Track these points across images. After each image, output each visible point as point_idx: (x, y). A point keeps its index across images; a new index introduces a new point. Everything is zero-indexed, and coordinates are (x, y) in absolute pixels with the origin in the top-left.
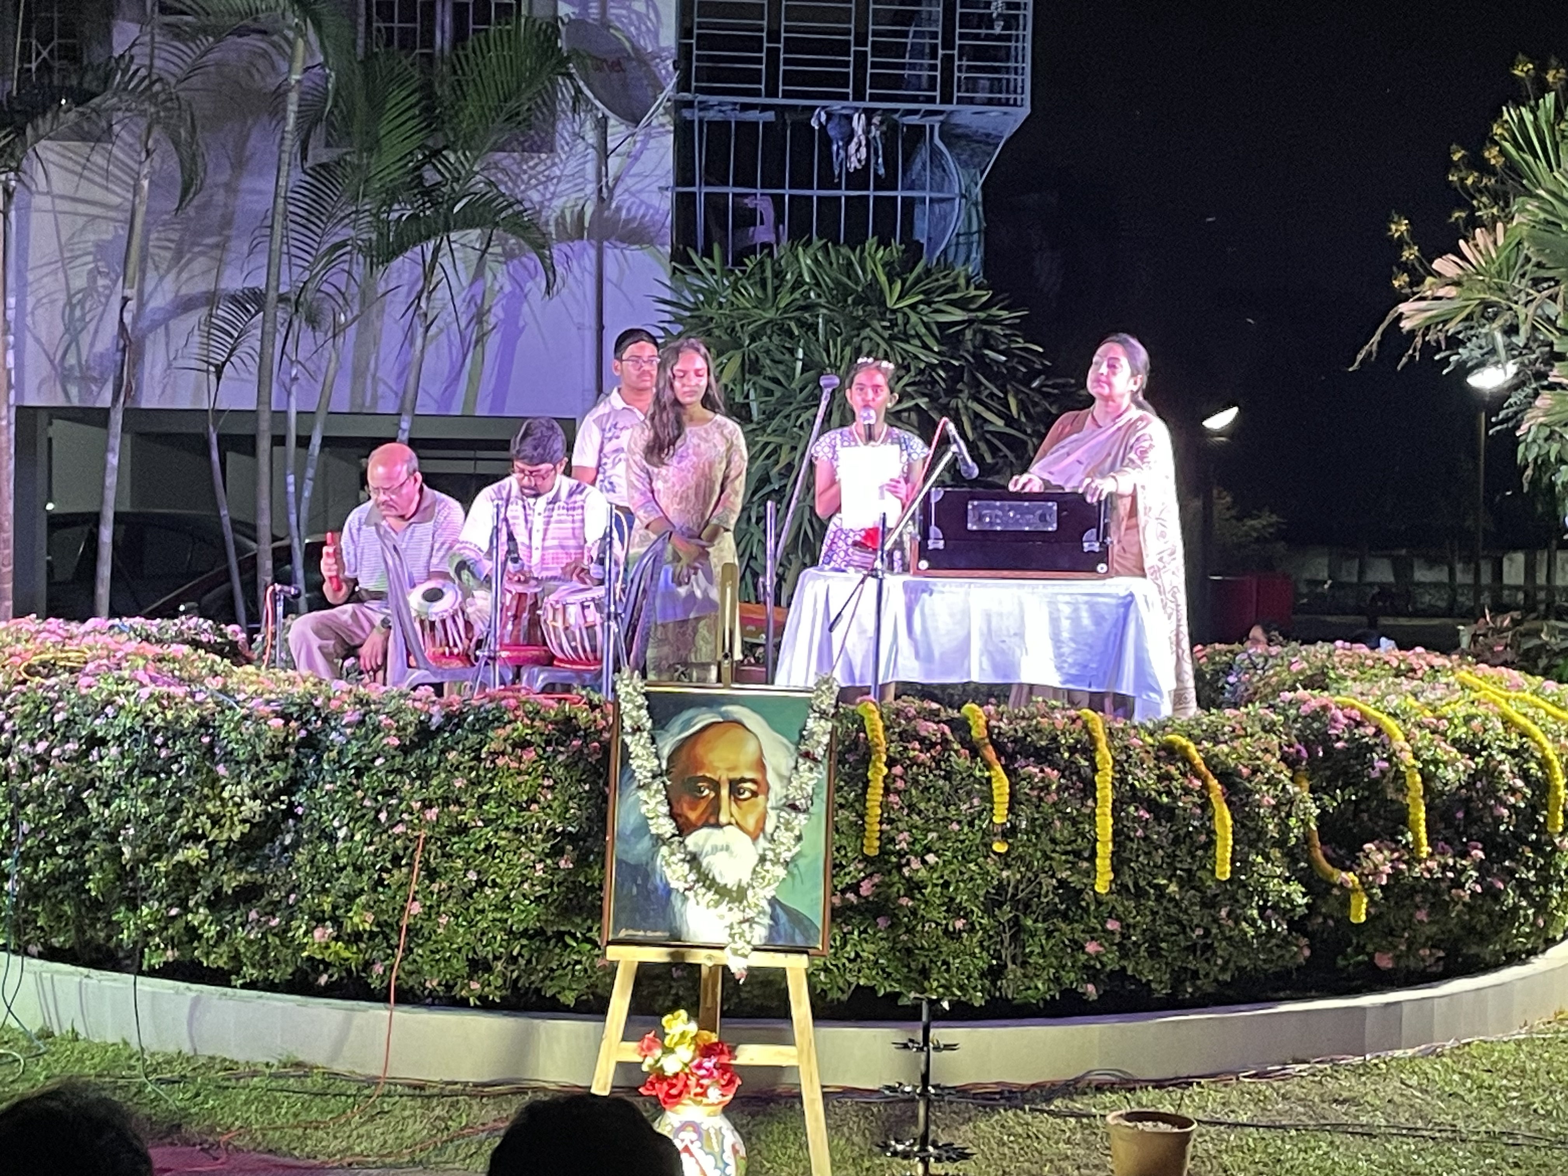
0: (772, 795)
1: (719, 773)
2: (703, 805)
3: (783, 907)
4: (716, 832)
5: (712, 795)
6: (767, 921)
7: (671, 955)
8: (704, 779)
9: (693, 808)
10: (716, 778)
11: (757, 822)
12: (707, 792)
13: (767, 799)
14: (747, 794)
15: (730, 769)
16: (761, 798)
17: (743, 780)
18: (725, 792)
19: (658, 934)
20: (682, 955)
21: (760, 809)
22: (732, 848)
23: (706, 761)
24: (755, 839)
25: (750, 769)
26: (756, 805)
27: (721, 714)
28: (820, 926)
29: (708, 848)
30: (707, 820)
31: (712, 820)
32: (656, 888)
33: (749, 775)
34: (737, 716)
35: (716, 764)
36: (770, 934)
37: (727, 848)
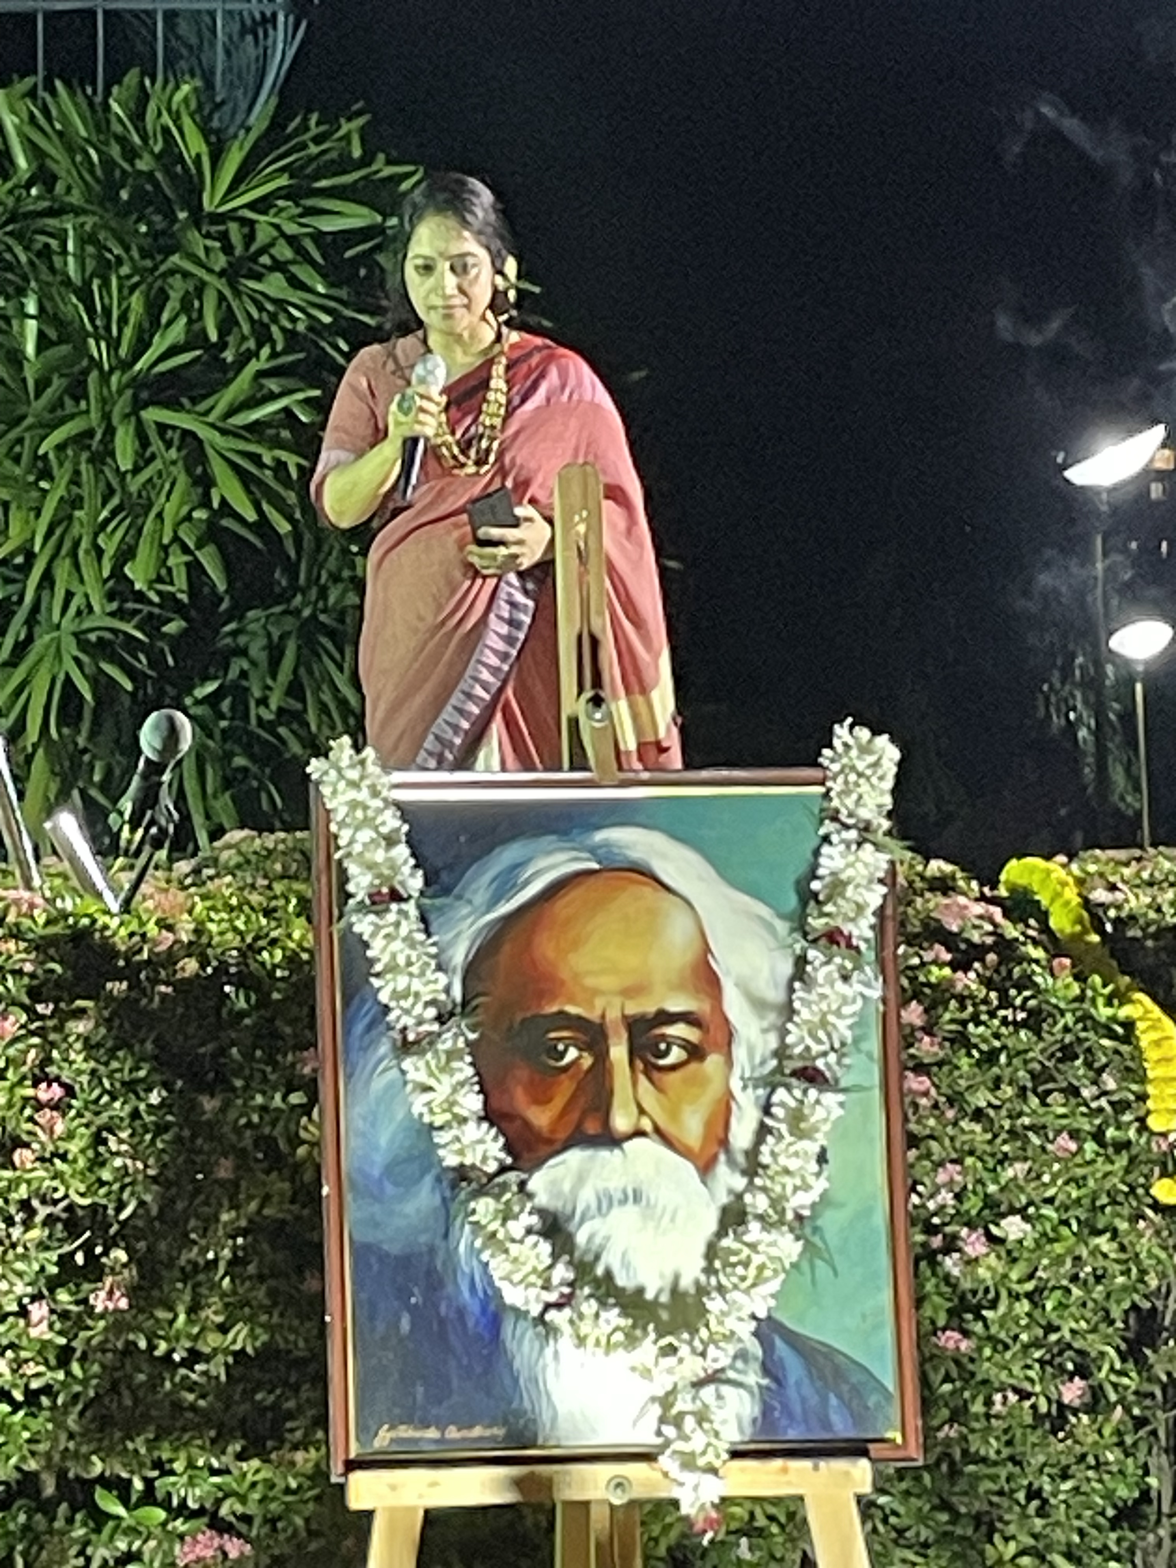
0: (740, 1053)
1: (599, 1003)
2: (565, 1089)
3: (793, 1339)
4: (604, 1154)
5: (587, 1061)
6: (753, 1378)
7: (518, 1483)
8: (564, 1020)
9: (541, 1099)
10: (594, 1016)
11: (708, 1125)
12: (572, 1053)
13: (729, 1062)
14: (676, 1055)
15: (629, 992)
16: (713, 1061)
17: (666, 1018)
18: (619, 1052)
19: (477, 1432)
20: (547, 1485)
21: (714, 1091)
22: (651, 1193)
23: (564, 974)
24: (706, 1169)
25: (680, 987)
26: (702, 1082)
27: (593, 851)
28: (890, 1384)
29: (587, 1197)
30: (579, 1126)
31: (592, 1127)
32: (461, 1313)
33: (675, 1006)
34: (636, 854)
35: (590, 981)
36: (767, 1410)
37: (637, 1197)
